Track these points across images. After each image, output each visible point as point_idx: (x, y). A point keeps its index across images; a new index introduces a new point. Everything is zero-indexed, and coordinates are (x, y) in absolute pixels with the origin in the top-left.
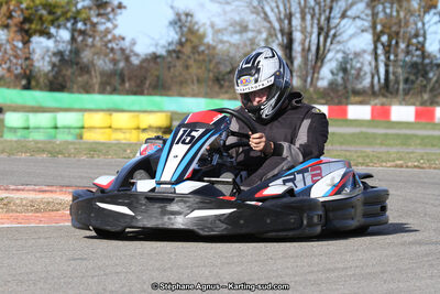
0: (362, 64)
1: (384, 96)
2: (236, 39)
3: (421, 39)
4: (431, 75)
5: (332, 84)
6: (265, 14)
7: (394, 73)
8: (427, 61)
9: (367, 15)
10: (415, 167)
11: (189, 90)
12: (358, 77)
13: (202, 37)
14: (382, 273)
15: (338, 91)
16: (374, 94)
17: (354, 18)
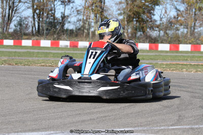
0: (28, 22)
1: (37, 36)
3: (53, 12)
4: (57, 27)
5: (15, 31)
7: (42, 26)
8: (56, 21)
9: (30, 1)
10: (50, 66)
12: (27, 27)
14: (33, 111)
15: (17, 34)
16: (33, 35)
17: (25, 3)
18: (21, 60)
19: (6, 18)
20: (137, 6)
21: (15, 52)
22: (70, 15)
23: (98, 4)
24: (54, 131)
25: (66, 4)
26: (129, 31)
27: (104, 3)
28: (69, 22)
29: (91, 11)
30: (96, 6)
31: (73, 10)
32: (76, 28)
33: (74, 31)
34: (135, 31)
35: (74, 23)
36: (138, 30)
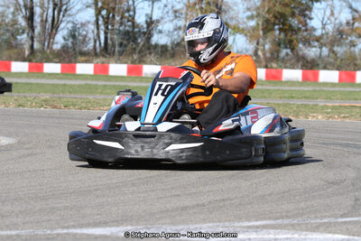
18: (74, 100)
19: (48, 25)
20: (280, 3)
21: (65, 85)
22: (162, 18)
24: (132, 225)
26: (267, 47)
28: (160, 32)
29: (199, 11)
30: (209, 3)
32: (173, 43)
33: (170, 48)
34: (278, 48)
35: (169, 34)
36: (282, 46)
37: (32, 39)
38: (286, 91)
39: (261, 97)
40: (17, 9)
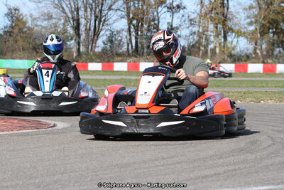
0: (122, 37)
1: (135, 56)
2: (45, 23)
3: (156, 22)
5: (104, 50)
6: (63, 8)
7: (141, 43)
9: (124, 8)
11: (18, 55)
12: (119, 45)
13: (25, 23)
14: (134, 163)
15: (107, 54)
16: (129, 55)
17: (116, 10)
19: (91, 33)
20: (273, 12)
21: (105, 80)
22: (180, 25)
23: (219, 10)
25: (174, 10)
26: (264, 46)
27: (228, 8)
28: (179, 36)
29: (209, 20)
30: (217, 13)
31: (183, 19)
32: (189, 45)
33: (187, 49)
34: (272, 47)
35: (186, 38)
36: (276, 45)
37: (79, 44)
38: (280, 81)
39: (260, 87)
40: (66, 21)
